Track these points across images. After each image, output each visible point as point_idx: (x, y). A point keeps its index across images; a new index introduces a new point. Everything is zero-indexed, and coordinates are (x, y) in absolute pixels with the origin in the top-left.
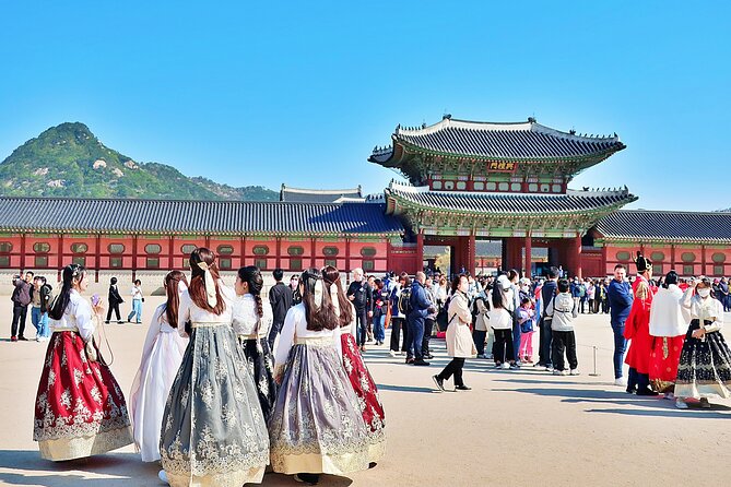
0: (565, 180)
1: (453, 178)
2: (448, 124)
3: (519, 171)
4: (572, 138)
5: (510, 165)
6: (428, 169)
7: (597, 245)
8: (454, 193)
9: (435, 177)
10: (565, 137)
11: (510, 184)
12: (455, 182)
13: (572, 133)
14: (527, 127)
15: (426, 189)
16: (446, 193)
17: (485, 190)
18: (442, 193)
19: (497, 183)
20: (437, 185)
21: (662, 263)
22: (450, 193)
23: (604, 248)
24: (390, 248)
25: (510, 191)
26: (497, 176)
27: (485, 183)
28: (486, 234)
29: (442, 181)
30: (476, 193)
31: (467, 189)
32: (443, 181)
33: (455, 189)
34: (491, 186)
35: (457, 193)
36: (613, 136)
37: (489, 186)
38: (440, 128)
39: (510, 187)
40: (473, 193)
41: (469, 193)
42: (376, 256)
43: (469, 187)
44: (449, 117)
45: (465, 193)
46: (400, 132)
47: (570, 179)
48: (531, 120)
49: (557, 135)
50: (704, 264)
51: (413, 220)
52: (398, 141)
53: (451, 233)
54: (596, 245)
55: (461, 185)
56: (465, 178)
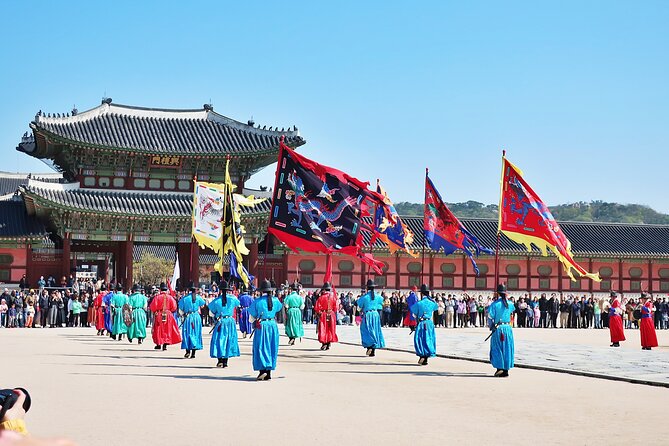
0: (241, 177)
1: (108, 173)
2: (107, 110)
3: (187, 167)
4: (251, 130)
5: (175, 160)
6: (79, 162)
7: (278, 253)
8: (109, 191)
9: (87, 173)
10: (242, 128)
11: (177, 181)
12: (112, 178)
13: (251, 124)
14: (203, 116)
15: (76, 186)
16: (100, 191)
17: (147, 188)
18: (95, 190)
19: (162, 181)
20: (90, 181)
21: (352, 273)
22: (105, 191)
23: (285, 257)
24: (30, 253)
25: (176, 189)
26: (162, 172)
27: (147, 180)
28: (145, 239)
29: (95, 176)
30: (136, 192)
31: (126, 187)
32: (97, 178)
33: (112, 186)
34: (154, 183)
35: (114, 191)
36: (292, 129)
37: (152, 183)
38: (96, 114)
39: (177, 185)
40: (132, 192)
41: (127, 192)
42: (14, 264)
43: (129, 185)
44: (108, 101)
45: (123, 191)
46: (41, 119)
47: (247, 177)
48: (207, 108)
49: (234, 126)
50: (398, 274)
51: (58, 222)
52: (39, 129)
53: (104, 238)
54: (276, 252)
55: (119, 182)
56: (123, 174)
